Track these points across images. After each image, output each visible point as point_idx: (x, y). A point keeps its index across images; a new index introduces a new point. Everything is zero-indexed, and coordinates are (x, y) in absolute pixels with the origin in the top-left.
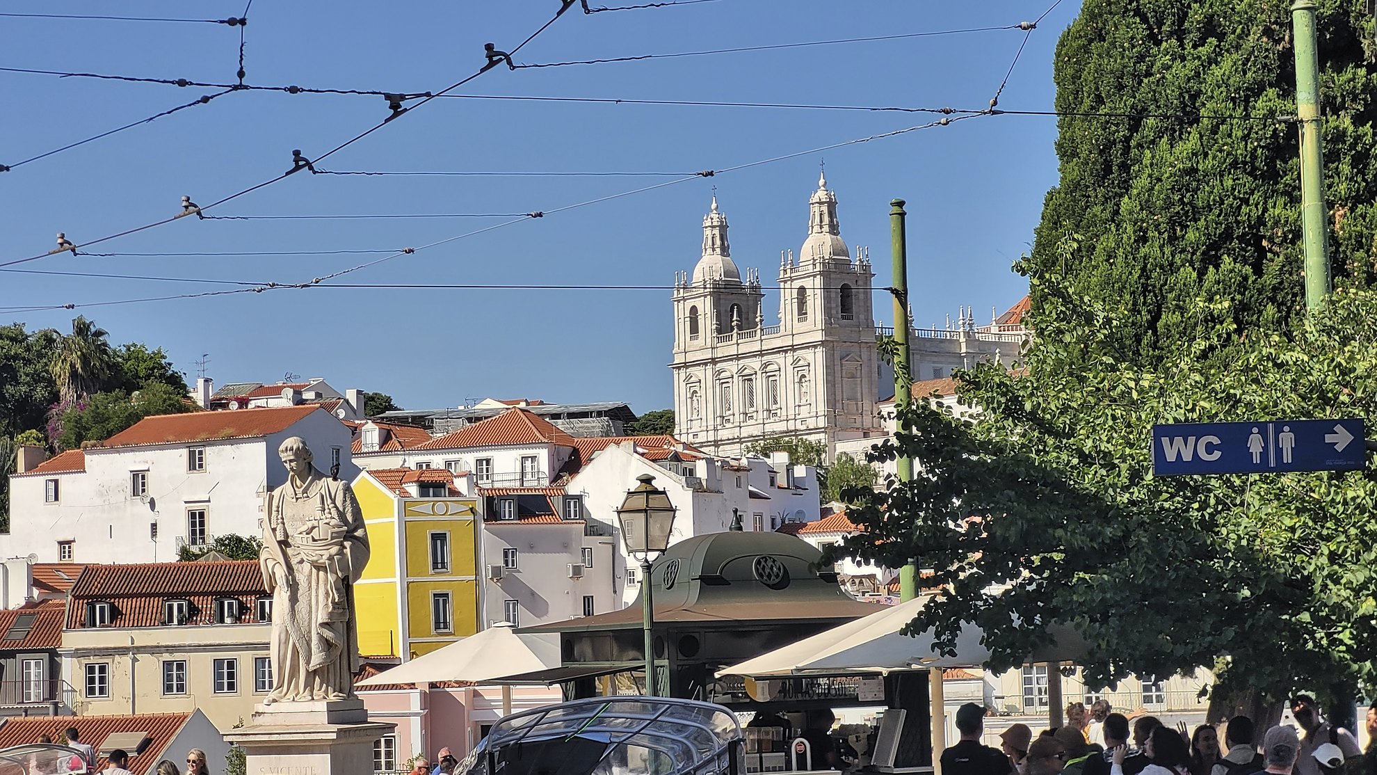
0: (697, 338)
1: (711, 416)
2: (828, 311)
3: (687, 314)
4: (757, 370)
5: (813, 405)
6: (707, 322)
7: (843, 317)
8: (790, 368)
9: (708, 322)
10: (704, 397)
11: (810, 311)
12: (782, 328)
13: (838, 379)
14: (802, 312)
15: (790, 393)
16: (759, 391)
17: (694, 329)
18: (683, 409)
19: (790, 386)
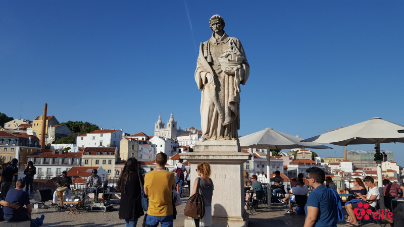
0: (157, 129)
3: (156, 126)
4: (164, 132)
7: (173, 127)
8: (167, 132)
9: (159, 127)
11: (170, 126)
12: (167, 128)
13: (173, 134)
16: (164, 135)
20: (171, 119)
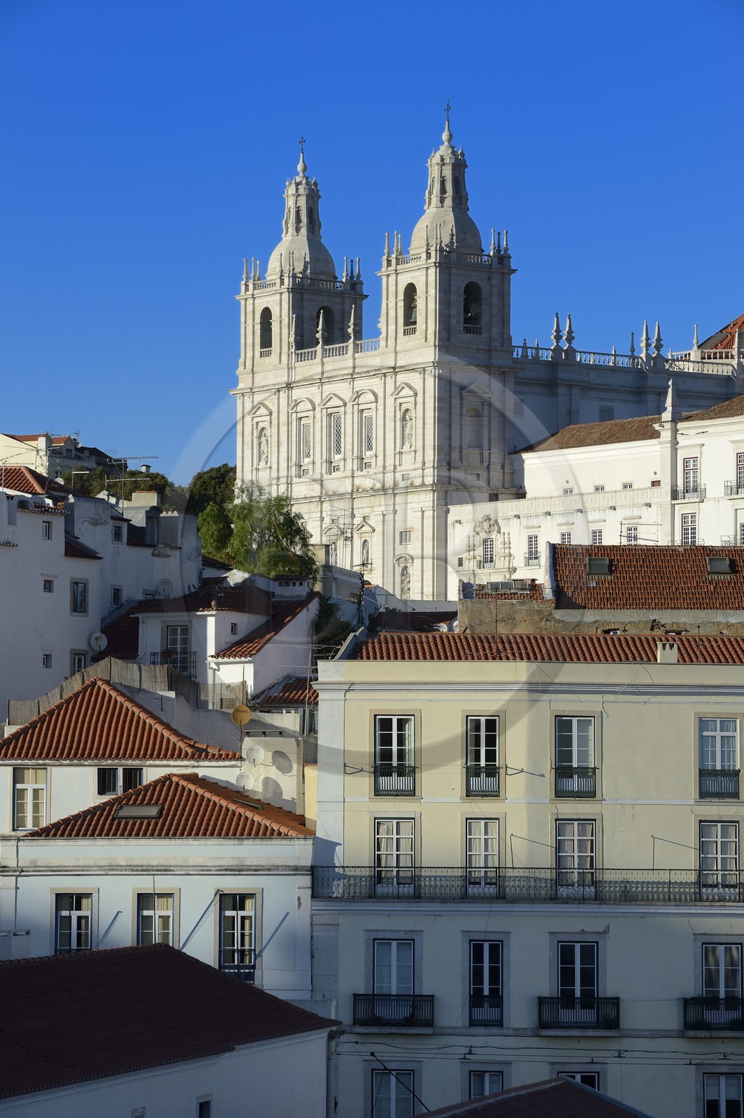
0: (269, 354)
1: (283, 465)
2: (444, 320)
3: (258, 320)
4: (347, 400)
5: (420, 453)
6: (283, 330)
7: (467, 331)
8: (390, 401)
9: (285, 331)
10: (275, 438)
11: (420, 319)
12: (383, 343)
13: (456, 418)
14: (410, 320)
15: (390, 435)
16: (349, 431)
17: (266, 341)
18: (248, 453)
19: (390, 425)
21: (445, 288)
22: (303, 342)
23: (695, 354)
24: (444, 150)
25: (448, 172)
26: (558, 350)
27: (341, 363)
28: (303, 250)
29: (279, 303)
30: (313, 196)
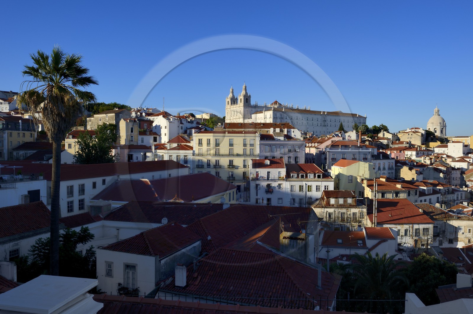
0: (229, 105)
1: (230, 116)
2: (244, 102)
3: (228, 102)
4: (235, 109)
6: (230, 103)
7: (246, 103)
8: (239, 110)
10: (229, 113)
12: (238, 104)
13: (245, 111)
14: (241, 102)
15: (239, 113)
18: (227, 115)
20: (243, 93)
21: (244, 99)
22: (232, 104)
23: (270, 105)
24: (244, 86)
25: (245, 88)
26: (256, 105)
27: (235, 106)
28: (232, 95)
29: (229, 100)
30: (233, 90)
